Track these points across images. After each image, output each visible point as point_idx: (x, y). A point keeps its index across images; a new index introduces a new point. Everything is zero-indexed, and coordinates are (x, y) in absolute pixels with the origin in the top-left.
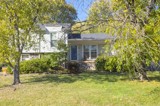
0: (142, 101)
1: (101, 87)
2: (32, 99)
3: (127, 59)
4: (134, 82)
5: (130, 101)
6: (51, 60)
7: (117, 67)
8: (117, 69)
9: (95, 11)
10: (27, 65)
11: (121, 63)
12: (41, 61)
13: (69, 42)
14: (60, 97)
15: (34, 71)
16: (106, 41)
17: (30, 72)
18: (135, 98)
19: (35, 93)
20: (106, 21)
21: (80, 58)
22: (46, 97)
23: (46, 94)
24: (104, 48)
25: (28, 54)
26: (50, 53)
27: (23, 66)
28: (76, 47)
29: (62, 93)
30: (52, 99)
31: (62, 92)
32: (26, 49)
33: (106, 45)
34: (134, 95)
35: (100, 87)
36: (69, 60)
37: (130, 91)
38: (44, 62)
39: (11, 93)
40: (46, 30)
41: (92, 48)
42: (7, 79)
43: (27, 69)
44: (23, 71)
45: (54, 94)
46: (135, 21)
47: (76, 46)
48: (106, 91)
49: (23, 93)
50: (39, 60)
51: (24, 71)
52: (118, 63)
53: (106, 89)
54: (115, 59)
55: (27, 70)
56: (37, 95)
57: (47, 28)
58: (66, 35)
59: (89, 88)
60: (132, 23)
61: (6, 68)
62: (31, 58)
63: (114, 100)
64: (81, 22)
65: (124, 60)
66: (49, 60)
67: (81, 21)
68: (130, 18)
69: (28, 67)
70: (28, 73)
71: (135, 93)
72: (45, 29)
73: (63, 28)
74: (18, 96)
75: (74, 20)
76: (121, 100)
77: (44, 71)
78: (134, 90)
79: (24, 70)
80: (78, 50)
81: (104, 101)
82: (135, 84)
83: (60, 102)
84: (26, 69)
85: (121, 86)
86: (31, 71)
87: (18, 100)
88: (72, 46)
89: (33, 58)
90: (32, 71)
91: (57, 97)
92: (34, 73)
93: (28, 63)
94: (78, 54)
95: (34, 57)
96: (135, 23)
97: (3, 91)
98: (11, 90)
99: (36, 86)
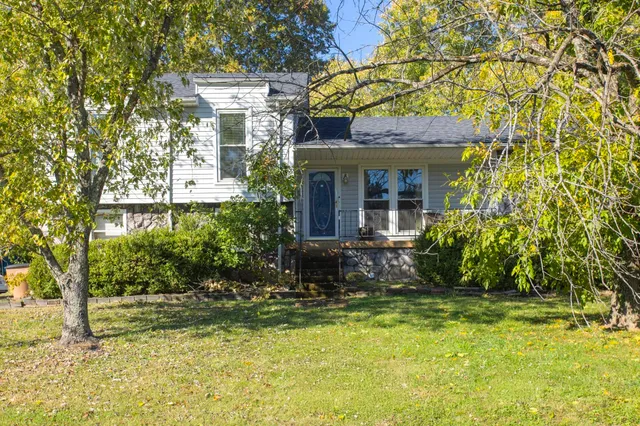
0: (628, 416)
1: (447, 356)
2: (149, 407)
3: (560, 232)
4: (591, 336)
5: (575, 419)
6: (223, 233)
7: (516, 270)
8: (513, 278)
9: (416, 15)
10: (116, 259)
11: (534, 248)
12: (176, 238)
13: (298, 155)
14: (268, 398)
15: (147, 284)
16: (466, 154)
17: (129, 288)
18: (595, 406)
19: (160, 381)
20: (468, 63)
21: (348, 228)
22: (209, 396)
23: (208, 384)
24: (456, 184)
25: (121, 211)
26: (216, 206)
27: (97, 261)
28: (328, 179)
29: (274, 383)
30: (233, 403)
31: (274, 375)
32: (112, 189)
33: (467, 173)
34: (593, 390)
35: (442, 356)
36: (301, 236)
37: (573, 374)
38: (189, 243)
39: (55, 381)
40: (196, 103)
41: (402, 183)
42: (31, 320)
43: (118, 276)
44: (100, 286)
45: (241, 387)
46: (598, 66)
47: (331, 175)
48: (468, 372)
49: (106, 378)
50: (167, 235)
51: (102, 287)
52: (522, 249)
53: (467, 363)
54: (507, 235)
55: (118, 282)
56: (170, 389)
57: (203, 96)
58: (289, 125)
59: (392, 361)
60: (586, 73)
61: (25, 271)
62: (132, 226)
63: (502, 411)
64: (356, 71)
65: (549, 235)
66: (213, 235)
67: (357, 65)
68: (577, 49)
69: (121, 269)
70: (120, 293)
71: (596, 382)
72: (194, 99)
73: (273, 92)
74: (87, 392)
75: (319, 55)
76: (534, 410)
77: (192, 284)
78: (593, 369)
79: (103, 278)
80: (338, 192)
81: (460, 414)
82: (599, 343)
83: (271, 417)
84: (111, 274)
85: (534, 352)
86: (131, 282)
87: (92, 409)
88: (312, 176)
89: (140, 226)
90: (139, 283)
91: (258, 397)
92: (144, 292)
93: (120, 249)
94: (338, 207)
95: (146, 223)
96: (595, 71)
97: (17, 369)
98: (53, 368)
99: (162, 352)
